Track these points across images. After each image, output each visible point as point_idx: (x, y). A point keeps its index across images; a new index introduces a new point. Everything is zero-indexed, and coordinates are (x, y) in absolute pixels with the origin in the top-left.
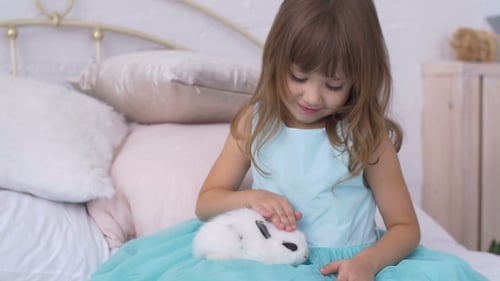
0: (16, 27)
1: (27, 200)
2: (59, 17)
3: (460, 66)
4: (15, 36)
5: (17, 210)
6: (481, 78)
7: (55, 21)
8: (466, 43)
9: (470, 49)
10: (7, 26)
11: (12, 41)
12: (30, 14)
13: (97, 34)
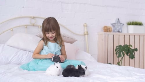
0: (27, 26)
1: (30, 52)
2: (34, 24)
3: (104, 33)
4: (27, 27)
5: (28, 54)
6: (108, 35)
7: (33, 25)
8: (105, 29)
9: (106, 30)
10: (25, 26)
11: (26, 28)
12: (29, 24)
13: (40, 27)
